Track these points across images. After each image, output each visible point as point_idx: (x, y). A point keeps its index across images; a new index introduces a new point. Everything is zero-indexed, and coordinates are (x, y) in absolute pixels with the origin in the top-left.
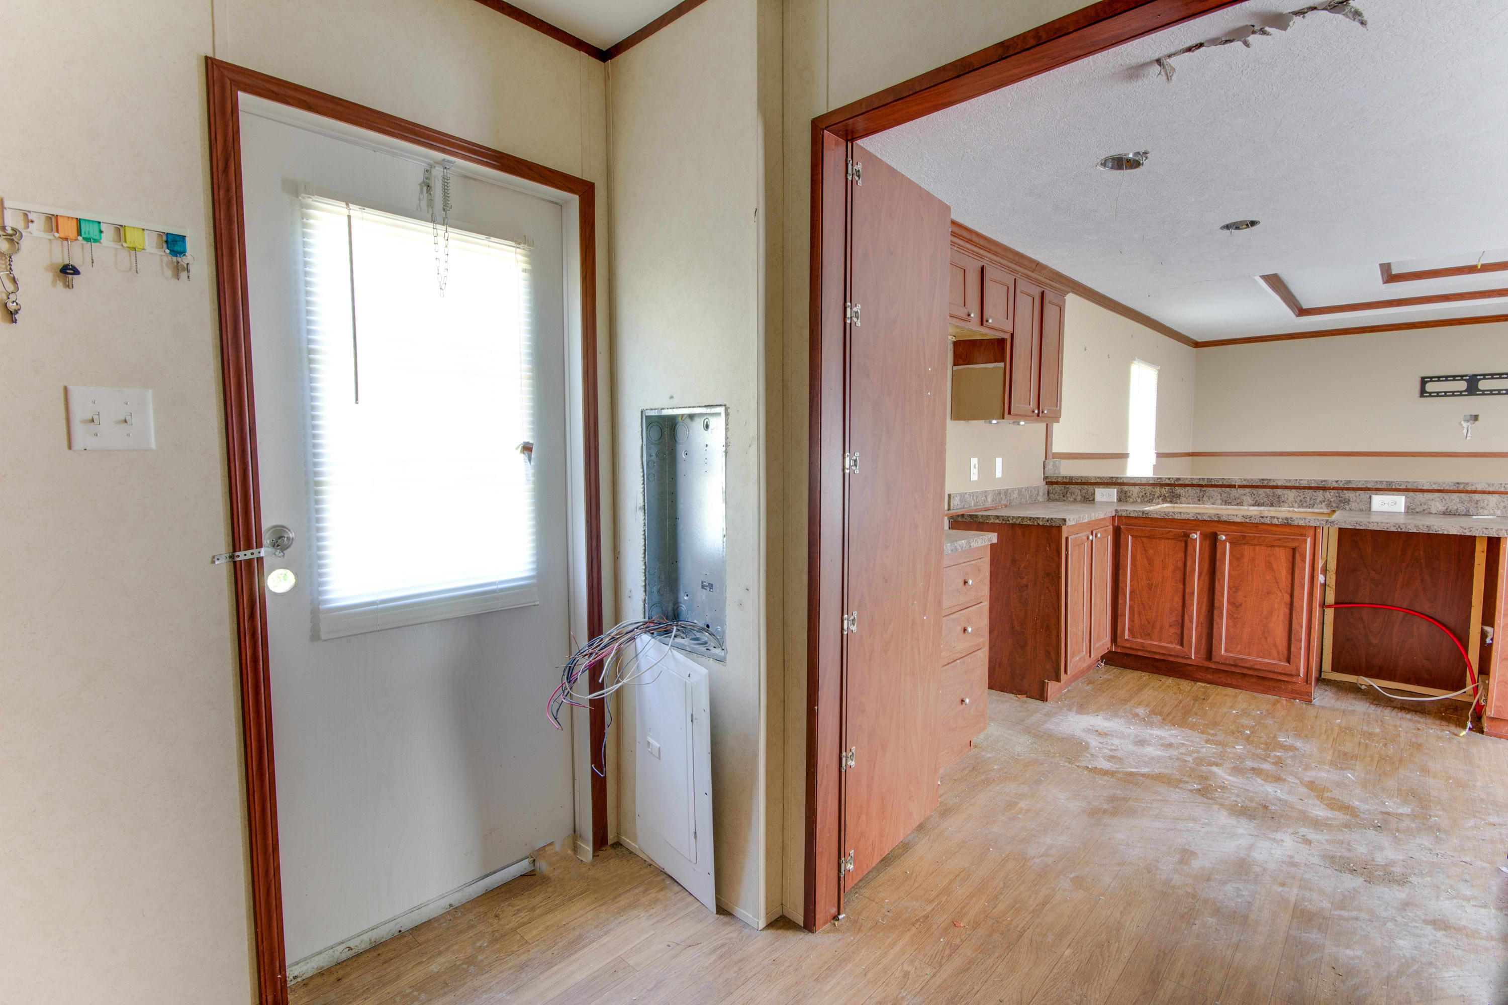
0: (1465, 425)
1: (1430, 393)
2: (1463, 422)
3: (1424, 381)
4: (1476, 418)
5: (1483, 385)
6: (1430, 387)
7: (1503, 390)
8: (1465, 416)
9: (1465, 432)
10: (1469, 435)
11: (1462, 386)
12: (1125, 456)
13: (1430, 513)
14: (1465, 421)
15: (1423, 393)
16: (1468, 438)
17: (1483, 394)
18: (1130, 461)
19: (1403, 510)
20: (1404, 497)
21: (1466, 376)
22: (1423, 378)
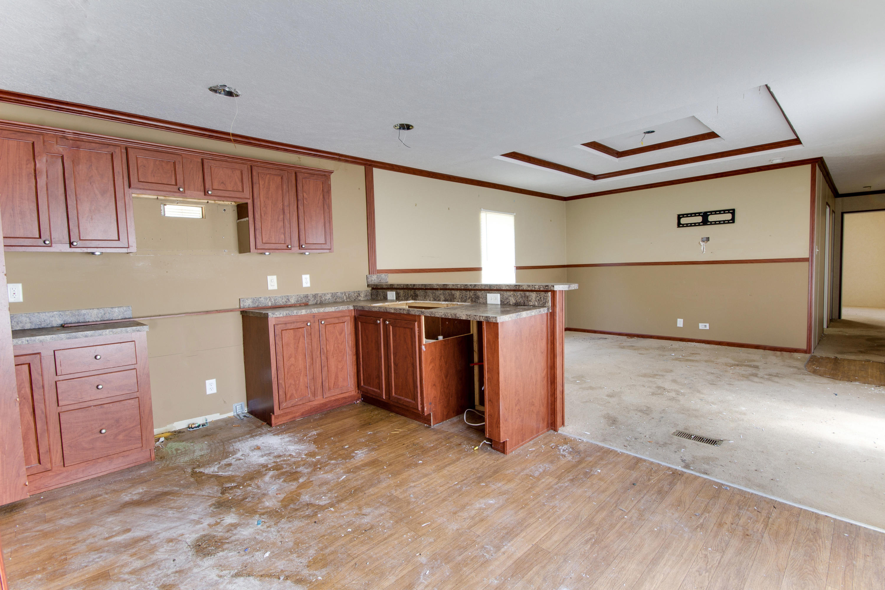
0: (702, 243)
1: (683, 224)
2: (701, 242)
3: (679, 217)
4: (708, 239)
5: (711, 218)
6: (683, 221)
7: (721, 221)
8: (702, 238)
9: (702, 248)
10: (704, 250)
11: (699, 219)
12: (479, 269)
13: (510, 305)
14: (702, 241)
15: (679, 225)
16: (704, 252)
17: (711, 224)
18: (483, 272)
19: (499, 303)
20: (499, 295)
21: (701, 213)
22: (679, 216)
